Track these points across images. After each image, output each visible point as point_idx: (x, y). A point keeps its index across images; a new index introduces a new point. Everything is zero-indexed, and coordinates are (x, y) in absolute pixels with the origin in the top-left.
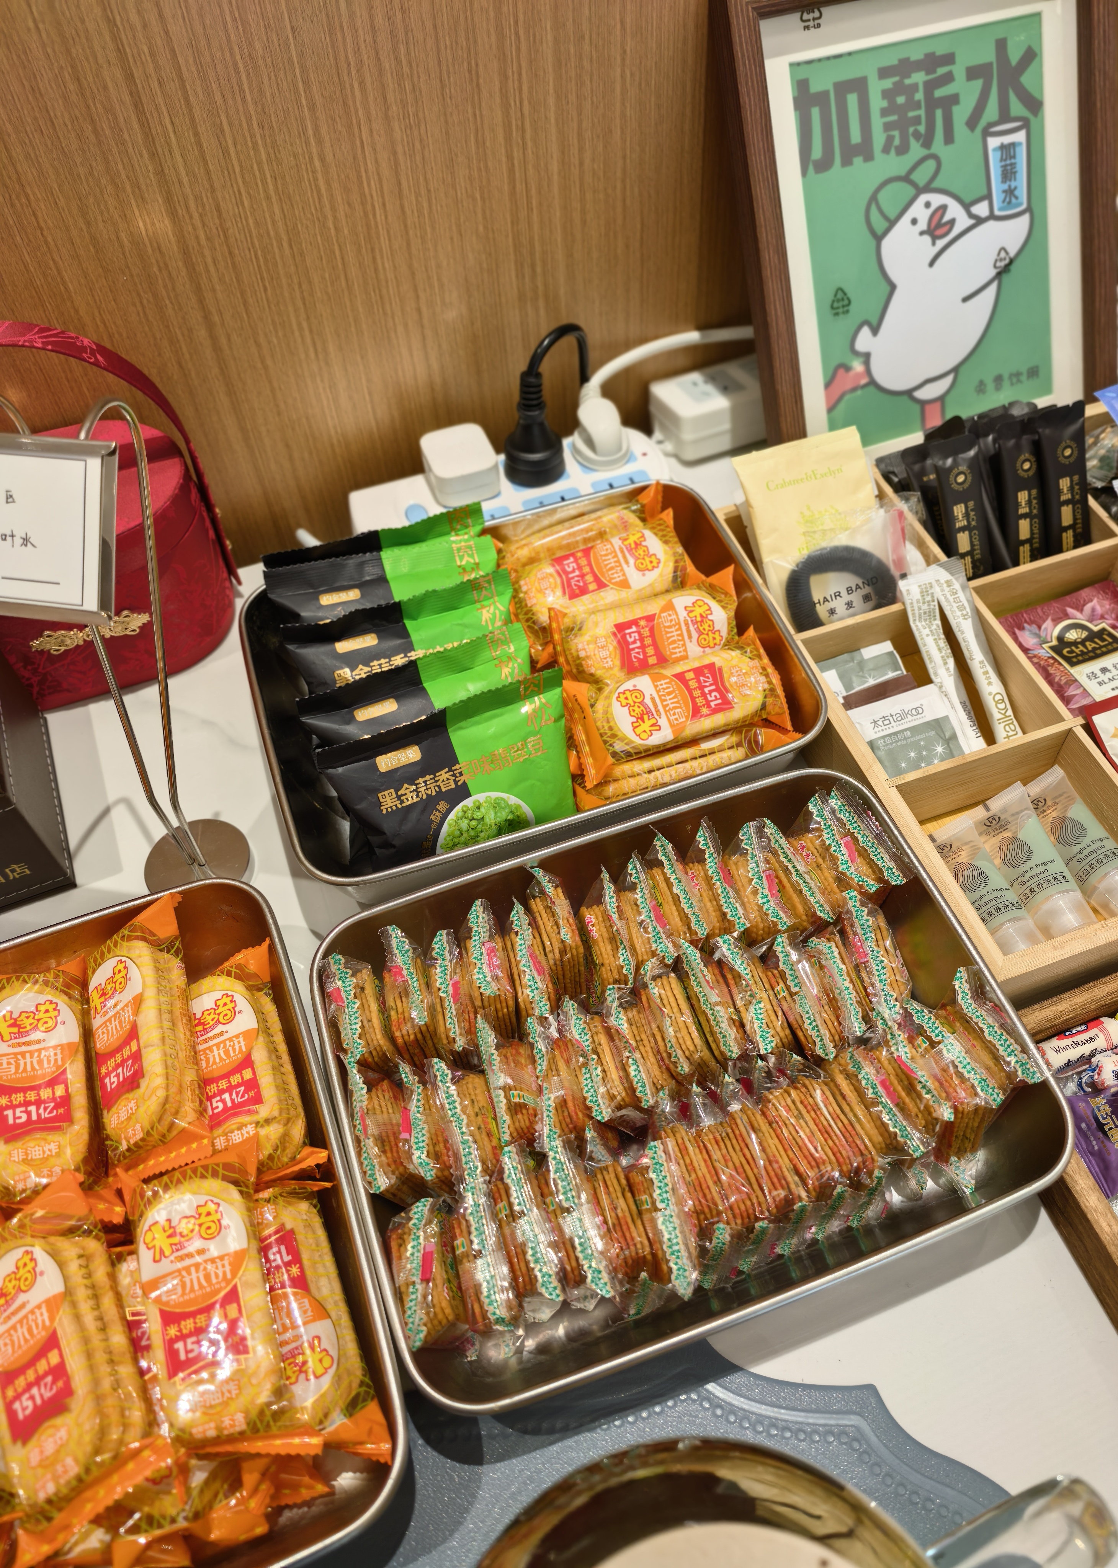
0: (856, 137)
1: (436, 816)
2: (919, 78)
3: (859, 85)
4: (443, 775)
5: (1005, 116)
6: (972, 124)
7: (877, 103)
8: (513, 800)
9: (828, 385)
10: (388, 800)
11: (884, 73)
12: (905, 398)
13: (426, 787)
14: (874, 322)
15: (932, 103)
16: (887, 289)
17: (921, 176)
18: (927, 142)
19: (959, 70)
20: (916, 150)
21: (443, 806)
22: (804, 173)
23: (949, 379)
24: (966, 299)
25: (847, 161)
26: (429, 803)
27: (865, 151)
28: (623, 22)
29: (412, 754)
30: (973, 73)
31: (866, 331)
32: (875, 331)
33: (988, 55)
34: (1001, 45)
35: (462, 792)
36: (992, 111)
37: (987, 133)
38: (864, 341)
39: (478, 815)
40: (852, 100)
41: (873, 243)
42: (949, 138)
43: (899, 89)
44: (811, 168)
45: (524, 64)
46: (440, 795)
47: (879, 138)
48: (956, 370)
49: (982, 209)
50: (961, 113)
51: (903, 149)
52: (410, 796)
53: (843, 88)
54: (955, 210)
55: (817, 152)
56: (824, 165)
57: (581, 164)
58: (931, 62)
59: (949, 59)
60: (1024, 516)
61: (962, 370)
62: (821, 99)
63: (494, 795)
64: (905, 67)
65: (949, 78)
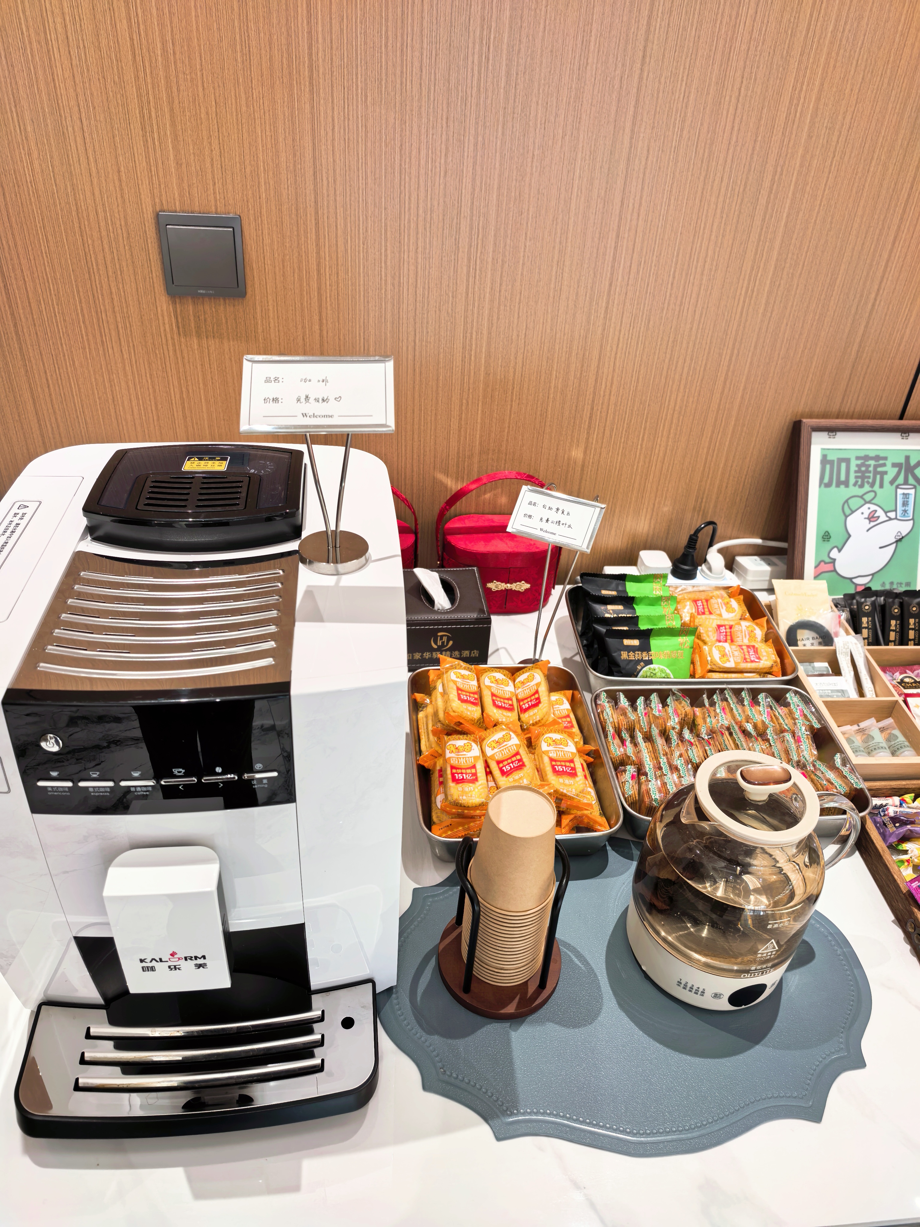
0: (843, 478)
1: (639, 667)
2: (872, 463)
3: (847, 461)
4: (645, 654)
5: (906, 482)
6: (892, 482)
7: (853, 468)
8: (668, 671)
9: (816, 567)
10: (624, 655)
11: (858, 458)
12: (848, 581)
13: (638, 655)
14: (840, 547)
15: (876, 473)
16: (847, 536)
17: (868, 497)
18: (872, 485)
19: (889, 463)
20: (867, 488)
21: (642, 664)
22: (820, 486)
23: (870, 577)
24: (881, 548)
25: (838, 485)
26: (638, 662)
27: (846, 484)
28: (760, 424)
29: (636, 642)
30: (894, 465)
31: (835, 550)
32: (840, 551)
33: (902, 460)
34: (907, 458)
35: (650, 662)
36: (901, 480)
37: (897, 487)
38: (834, 554)
39: (654, 672)
40: (843, 465)
41: (843, 517)
42: (881, 486)
43: (863, 465)
44: (823, 486)
45: (721, 430)
46: (642, 660)
47: (852, 480)
48: (873, 575)
49: (892, 515)
50: (887, 478)
51: (861, 486)
52: (632, 656)
53: (840, 460)
54: (880, 513)
55: (826, 480)
56: (828, 485)
57: (732, 466)
58: (877, 458)
59: (885, 458)
60: (893, 630)
61: (875, 575)
62: (831, 463)
63: (662, 667)
64: (866, 458)
65: (884, 465)
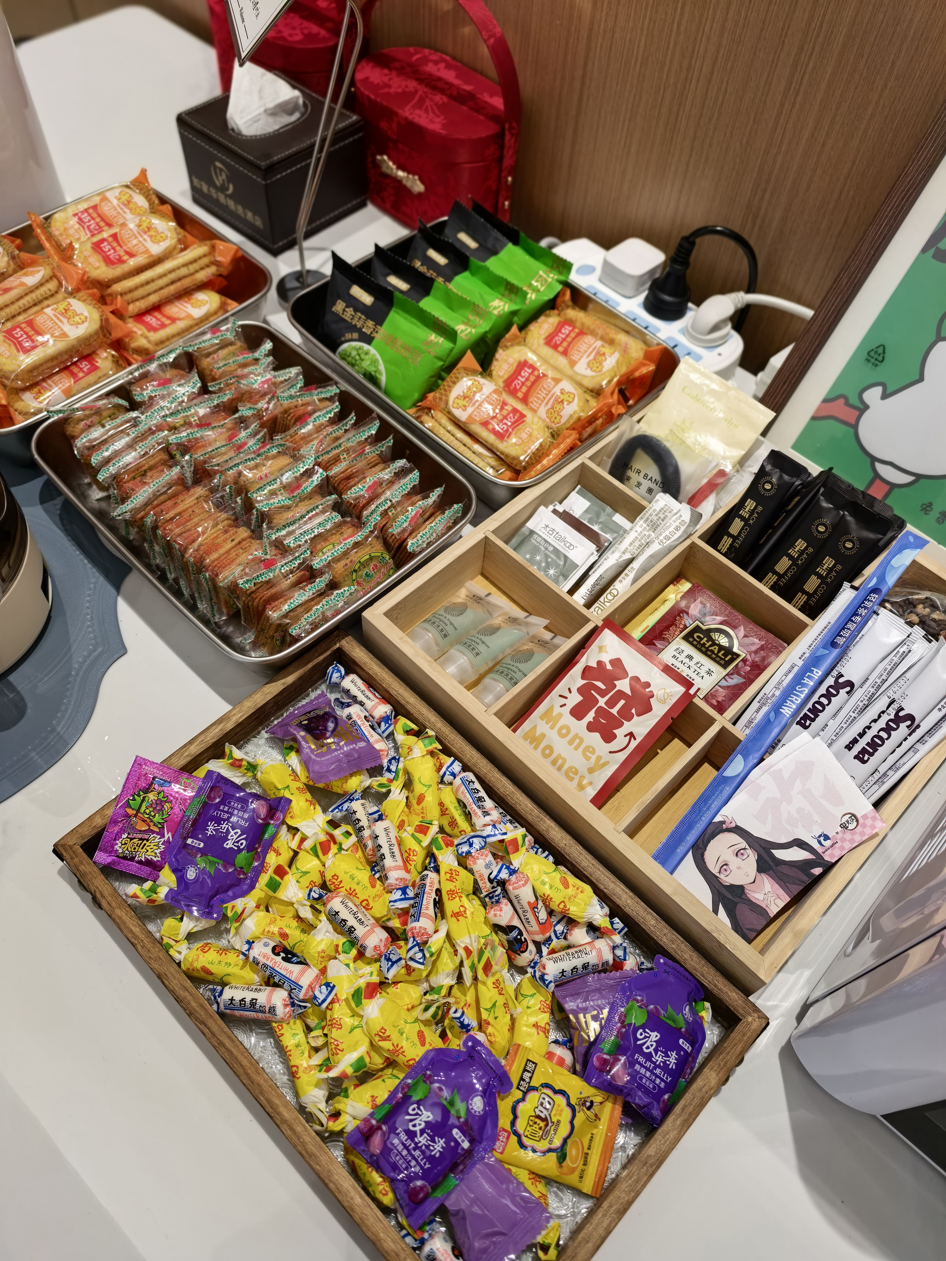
1: (348, 336)
4: (370, 323)
8: (382, 367)
9: (825, 401)
10: (339, 306)
12: (868, 460)
13: (359, 320)
14: (889, 391)
16: (917, 377)
21: (355, 335)
22: (924, 250)
23: (910, 479)
26: (353, 328)
29: (367, 299)
31: (878, 390)
32: (885, 396)
35: (368, 339)
38: (873, 396)
39: (363, 356)
41: (934, 338)
44: (932, 251)
46: (359, 331)
48: (919, 477)
52: (349, 314)
60: (791, 557)
61: (922, 481)
63: (378, 357)
